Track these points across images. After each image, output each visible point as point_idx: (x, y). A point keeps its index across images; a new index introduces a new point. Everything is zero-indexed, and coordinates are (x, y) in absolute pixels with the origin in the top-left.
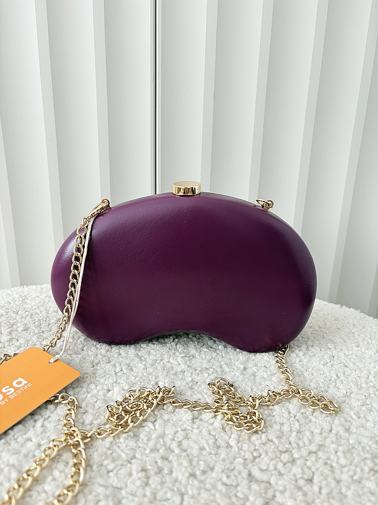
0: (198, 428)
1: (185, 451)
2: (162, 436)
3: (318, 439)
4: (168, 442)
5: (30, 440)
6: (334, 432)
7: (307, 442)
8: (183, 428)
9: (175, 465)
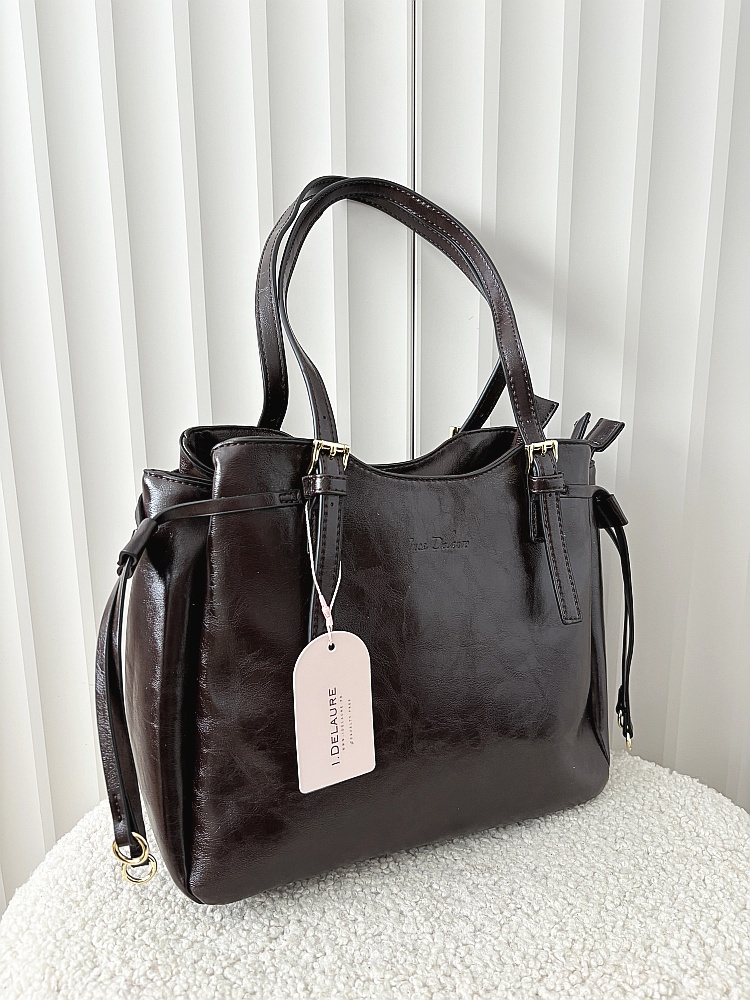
0: (481, 942)
1: (468, 967)
2: (443, 950)
3: (614, 959)
4: (451, 957)
5: (305, 950)
6: (632, 951)
7: (601, 962)
8: (464, 942)
9: (457, 981)
